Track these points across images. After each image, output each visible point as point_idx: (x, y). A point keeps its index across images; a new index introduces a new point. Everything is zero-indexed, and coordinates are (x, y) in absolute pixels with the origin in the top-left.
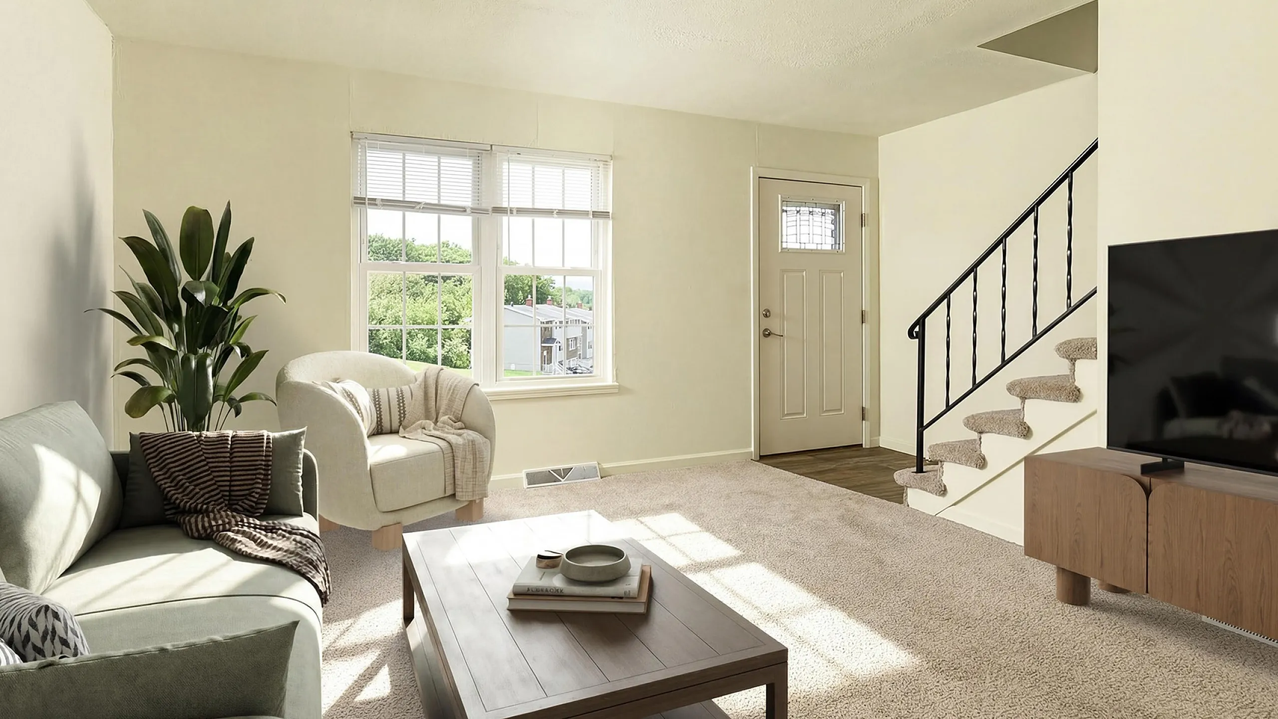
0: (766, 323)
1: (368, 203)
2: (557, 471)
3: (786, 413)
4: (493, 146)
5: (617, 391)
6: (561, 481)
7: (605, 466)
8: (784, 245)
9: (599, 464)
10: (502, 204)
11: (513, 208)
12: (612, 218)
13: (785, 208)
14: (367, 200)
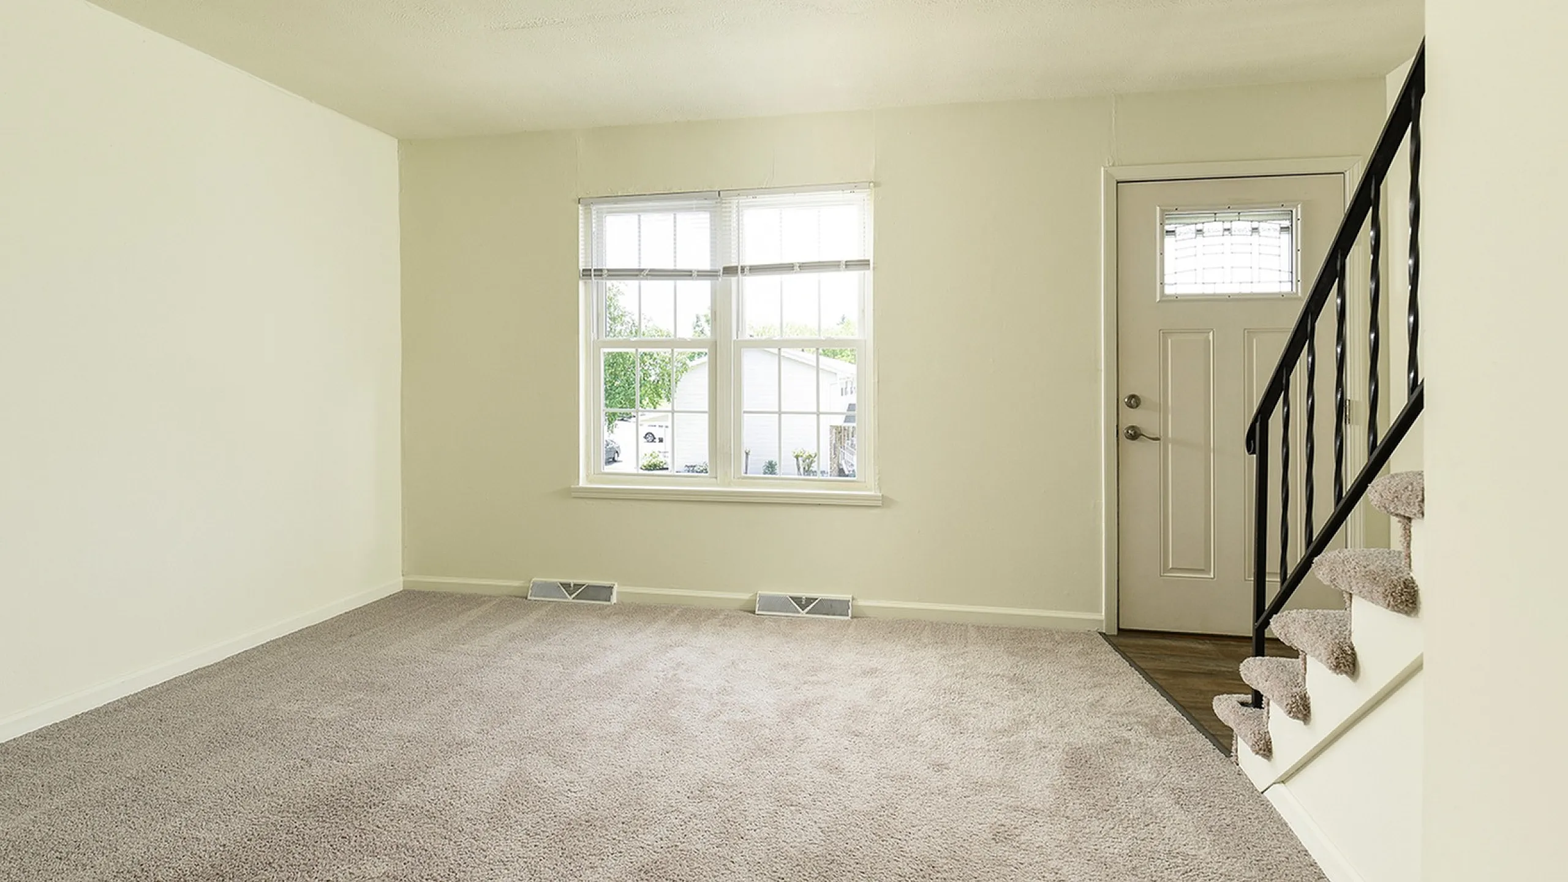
0: (1133, 418)
1: (595, 275)
2: (797, 600)
3: (1171, 567)
4: (721, 193)
5: (880, 503)
6: (799, 612)
7: (861, 603)
8: (1168, 290)
9: (853, 599)
10: (731, 262)
11: (745, 267)
12: (874, 268)
13: (1167, 228)
14: (592, 271)
